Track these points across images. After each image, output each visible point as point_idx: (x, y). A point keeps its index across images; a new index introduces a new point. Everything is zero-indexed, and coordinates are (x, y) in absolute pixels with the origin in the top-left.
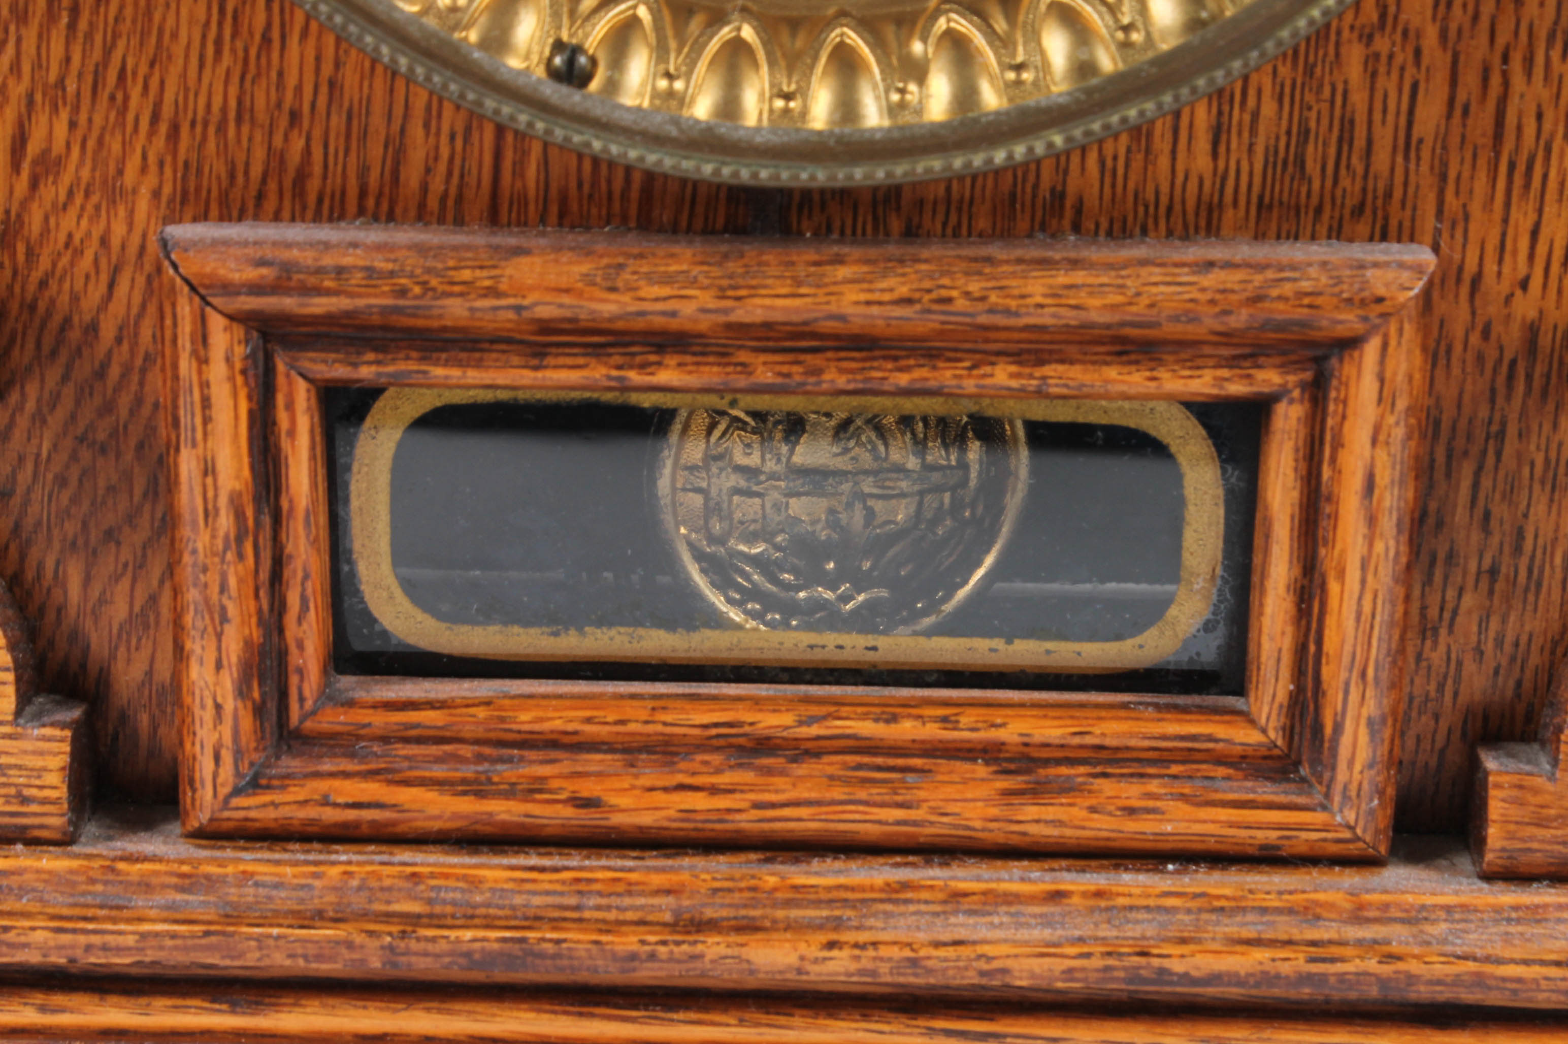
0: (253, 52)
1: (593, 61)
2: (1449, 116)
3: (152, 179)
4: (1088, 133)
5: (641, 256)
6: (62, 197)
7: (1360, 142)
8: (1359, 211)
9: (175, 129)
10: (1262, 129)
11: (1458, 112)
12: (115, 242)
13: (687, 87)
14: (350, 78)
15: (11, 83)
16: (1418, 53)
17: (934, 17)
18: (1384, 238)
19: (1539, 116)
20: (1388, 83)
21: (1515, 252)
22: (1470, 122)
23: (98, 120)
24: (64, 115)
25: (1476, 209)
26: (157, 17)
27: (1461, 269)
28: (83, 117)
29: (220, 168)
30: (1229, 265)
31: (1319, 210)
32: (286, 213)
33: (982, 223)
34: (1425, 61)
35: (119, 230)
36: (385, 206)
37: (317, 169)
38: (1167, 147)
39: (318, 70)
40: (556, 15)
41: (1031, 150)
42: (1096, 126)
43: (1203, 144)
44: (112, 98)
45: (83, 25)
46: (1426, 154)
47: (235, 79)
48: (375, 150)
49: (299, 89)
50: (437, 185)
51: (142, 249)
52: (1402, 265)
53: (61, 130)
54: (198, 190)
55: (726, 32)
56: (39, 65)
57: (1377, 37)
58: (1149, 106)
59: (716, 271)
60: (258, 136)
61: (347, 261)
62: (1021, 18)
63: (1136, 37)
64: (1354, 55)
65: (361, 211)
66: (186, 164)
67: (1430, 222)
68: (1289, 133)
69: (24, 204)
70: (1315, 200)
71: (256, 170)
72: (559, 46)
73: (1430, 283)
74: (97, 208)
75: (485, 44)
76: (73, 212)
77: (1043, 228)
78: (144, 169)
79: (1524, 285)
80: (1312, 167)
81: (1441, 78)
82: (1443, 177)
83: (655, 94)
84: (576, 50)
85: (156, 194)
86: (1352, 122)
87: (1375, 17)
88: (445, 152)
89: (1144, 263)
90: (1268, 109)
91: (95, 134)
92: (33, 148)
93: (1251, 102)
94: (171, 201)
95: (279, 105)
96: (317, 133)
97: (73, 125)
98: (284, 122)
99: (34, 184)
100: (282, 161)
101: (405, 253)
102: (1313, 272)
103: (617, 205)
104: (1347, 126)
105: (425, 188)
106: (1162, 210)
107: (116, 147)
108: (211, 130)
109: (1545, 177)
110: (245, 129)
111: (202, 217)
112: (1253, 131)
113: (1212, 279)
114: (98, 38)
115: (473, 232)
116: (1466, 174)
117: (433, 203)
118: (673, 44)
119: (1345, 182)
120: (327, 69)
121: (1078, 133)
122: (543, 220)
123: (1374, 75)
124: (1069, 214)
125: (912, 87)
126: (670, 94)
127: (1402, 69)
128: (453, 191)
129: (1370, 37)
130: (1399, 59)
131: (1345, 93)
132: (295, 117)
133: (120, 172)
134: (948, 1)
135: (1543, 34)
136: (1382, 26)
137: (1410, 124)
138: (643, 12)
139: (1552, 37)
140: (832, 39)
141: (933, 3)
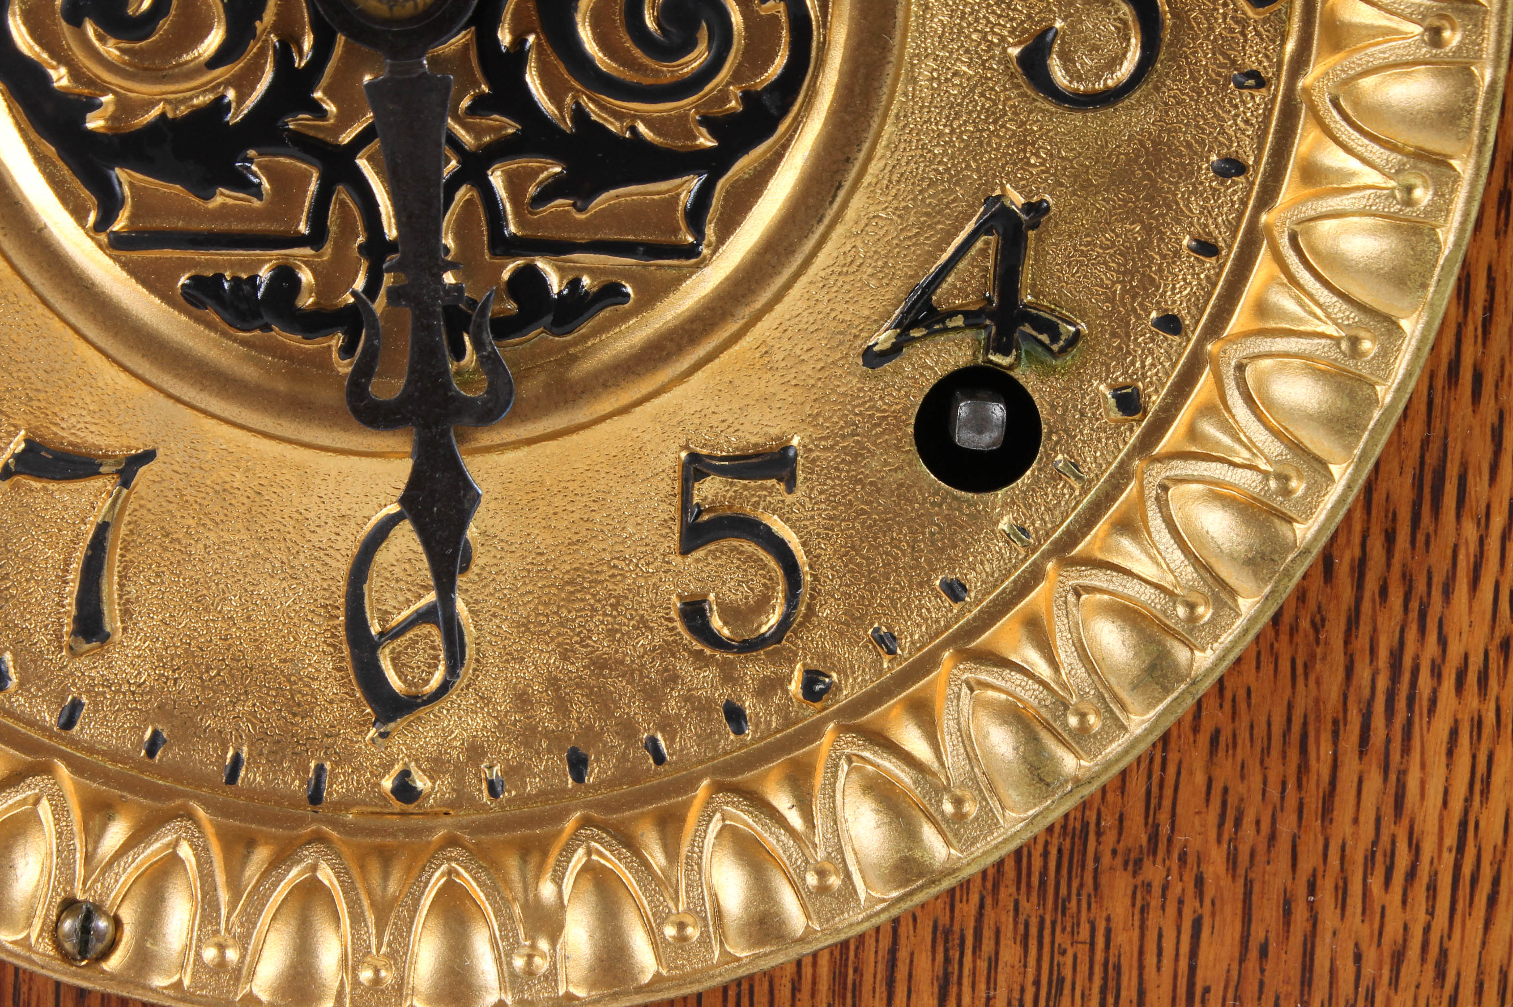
1: (117, 923)
2: (1242, 960)
7: (1129, 991)
10: (1002, 979)
11: (1254, 953)
13: (243, 957)
16: (1200, 882)
17: (568, 851)
19: (1358, 958)
20: (1161, 919)
22: (1269, 966)
34: (1210, 892)
40: (66, 865)
55: (295, 874)
57: (1147, 863)
62: (684, 850)
63: (833, 881)
64: (1119, 886)
68: (1037, 983)
72: (69, 905)
81: (1231, 913)
83: (200, 967)
84: (90, 914)
86: (1118, 969)
87: (1144, 839)
90: (1010, 953)
93: (987, 946)
104: (1112, 973)
112: (991, 981)
118: (224, 896)
123: (1144, 910)
125: (543, 945)
126: (220, 965)
127: (1181, 902)
129: (1138, 863)
130: (1176, 890)
131: (1108, 932)
134: (586, 822)
135: (1358, 857)
136: (1153, 850)
137: (1192, 970)
138: (185, 851)
139: (1370, 859)
140: (437, 880)
141: (570, 825)
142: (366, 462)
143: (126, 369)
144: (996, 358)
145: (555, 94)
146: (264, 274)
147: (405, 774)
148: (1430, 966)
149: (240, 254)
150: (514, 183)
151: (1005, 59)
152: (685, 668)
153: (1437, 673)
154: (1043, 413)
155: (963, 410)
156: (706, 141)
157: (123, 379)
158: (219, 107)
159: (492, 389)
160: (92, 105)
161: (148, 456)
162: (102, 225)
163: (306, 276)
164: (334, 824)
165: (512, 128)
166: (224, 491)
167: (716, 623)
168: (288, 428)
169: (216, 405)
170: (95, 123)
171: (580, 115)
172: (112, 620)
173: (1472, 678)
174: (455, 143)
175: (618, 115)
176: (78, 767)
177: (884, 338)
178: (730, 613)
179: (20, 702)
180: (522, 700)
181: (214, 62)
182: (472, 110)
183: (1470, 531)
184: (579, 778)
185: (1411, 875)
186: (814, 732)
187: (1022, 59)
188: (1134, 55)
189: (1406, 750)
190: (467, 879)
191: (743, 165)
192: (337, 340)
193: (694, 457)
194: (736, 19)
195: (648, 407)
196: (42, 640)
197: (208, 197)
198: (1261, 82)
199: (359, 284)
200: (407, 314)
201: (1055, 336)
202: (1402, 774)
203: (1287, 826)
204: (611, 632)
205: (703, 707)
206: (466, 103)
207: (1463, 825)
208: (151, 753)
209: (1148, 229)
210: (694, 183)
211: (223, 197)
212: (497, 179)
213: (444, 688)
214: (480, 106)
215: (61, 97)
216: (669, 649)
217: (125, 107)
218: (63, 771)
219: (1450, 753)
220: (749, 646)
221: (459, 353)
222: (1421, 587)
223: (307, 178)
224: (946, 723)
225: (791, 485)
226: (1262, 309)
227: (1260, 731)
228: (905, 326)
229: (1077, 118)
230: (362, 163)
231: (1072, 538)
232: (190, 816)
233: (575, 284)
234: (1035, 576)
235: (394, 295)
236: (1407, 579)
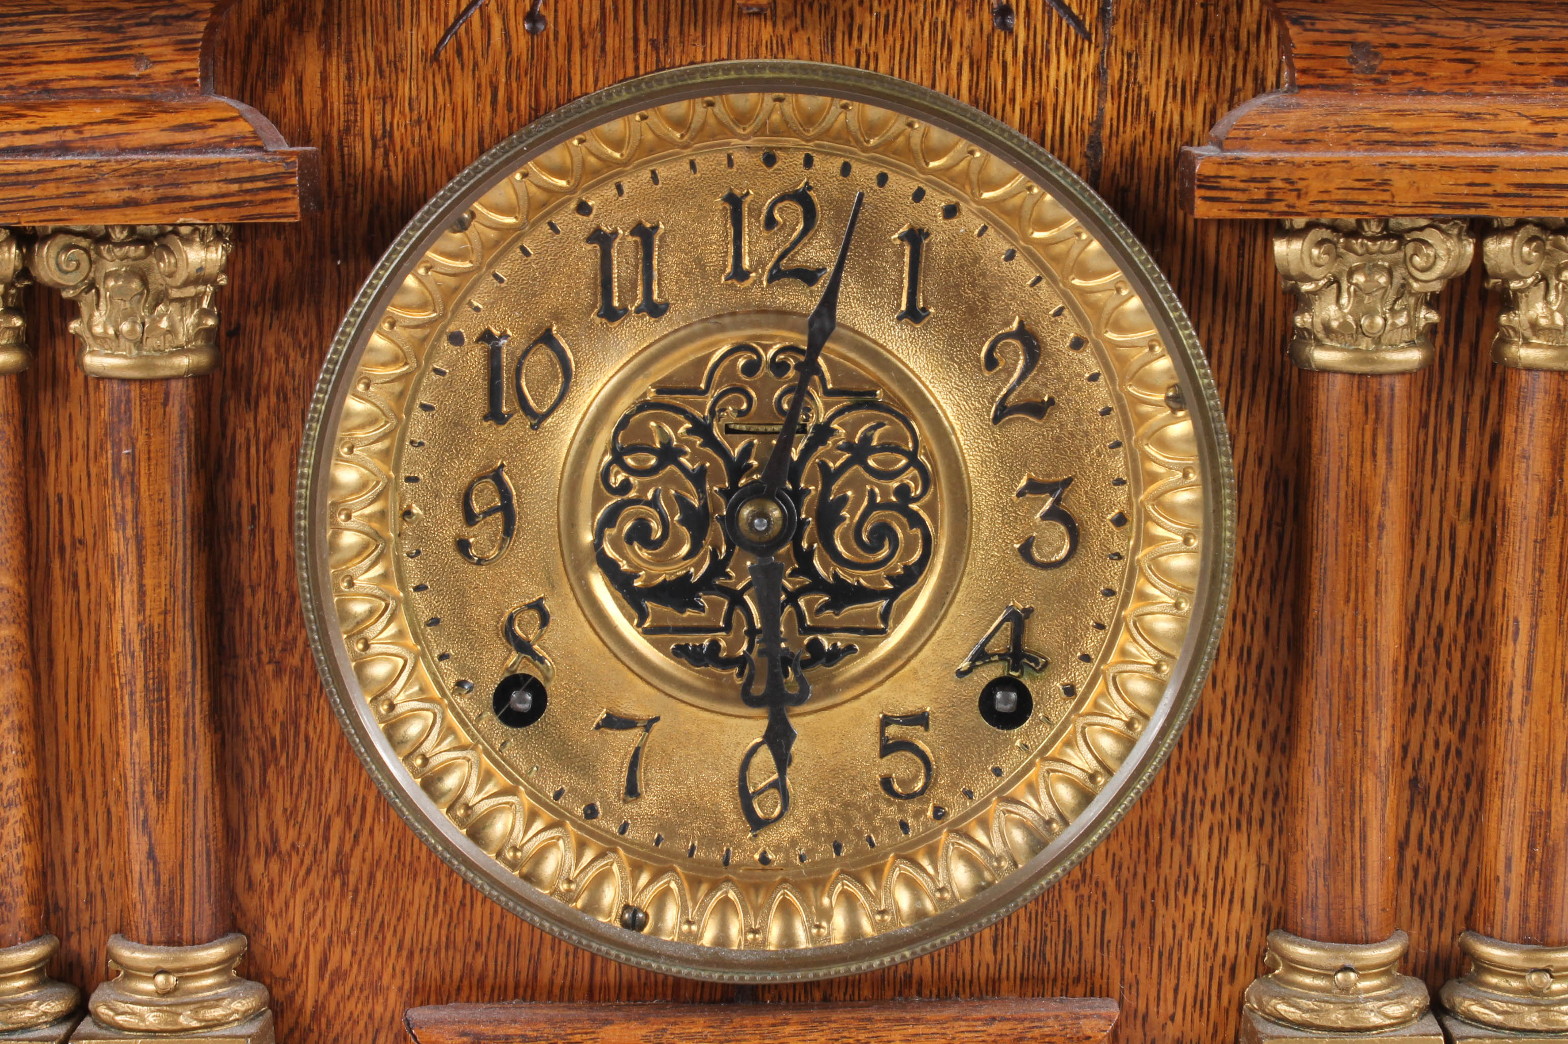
0: (455, 911)
1: (646, 915)
2: (1124, 929)
3: (398, 981)
4: (923, 950)
5: (675, 1023)
6: (347, 992)
7: (1075, 942)
8: (1077, 980)
9: (411, 954)
10: (1020, 937)
11: (1129, 926)
12: (377, 1016)
13: (699, 929)
14: (509, 923)
15: (320, 931)
16: (1104, 894)
17: (835, 884)
18: (1092, 995)
19: (1174, 927)
20: (1088, 911)
21: (1166, 1000)
22: (1136, 931)
23: (368, 950)
24: (349, 948)
25: (1142, 977)
26: (402, 894)
27: (1136, 1011)
28: (360, 949)
29: (437, 974)
30: (1004, 1019)
31: (1055, 980)
32: (474, 998)
33: (866, 993)
34: (1109, 899)
35: (379, 1009)
36: (529, 992)
37: (491, 974)
38: (968, 948)
39: (491, 920)
40: (625, 891)
41: (893, 959)
42: (928, 946)
43: (988, 946)
44: (376, 938)
45: (360, 899)
46: (1112, 948)
47: (445, 926)
48: (524, 962)
49: (481, 931)
50: (559, 981)
51: (393, 1018)
52: (1100, 1017)
53: (347, 956)
54: (424, 986)
55: (719, 895)
56: (335, 921)
57: (1081, 887)
58: (957, 934)
59: (717, 1032)
60: (458, 957)
61: (511, 1031)
62: (884, 884)
63: (947, 895)
64: (1070, 897)
65: (516, 996)
66: (417, 973)
67: (1116, 985)
68: (1035, 939)
69: (326, 997)
70: (1052, 975)
71: (457, 975)
72: (627, 907)
73: (1116, 1026)
74: (367, 998)
75: (584, 909)
76: (353, 1000)
77: (900, 994)
78: (394, 976)
79: (1172, 1018)
80: (1050, 957)
81: (1118, 908)
82: (1123, 961)
83: (681, 933)
84: (635, 911)
85: (400, 989)
86: (1070, 933)
87: (1080, 877)
88: (563, 962)
89: (956, 1019)
90: (1023, 926)
91: (366, 957)
92: (331, 966)
93: (1014, 923)
94: (409, 992)
95: (470, 939)
96: (491, 954)
97: (354, 953)
98: (472, 948)
99: (332, 986)
100: (471, 969)
101: (542, 1025)
102: (1051, 1022)
103: (660, 989)
104: (1068, 935)
105: (552, 982)
106: (967, 983)
107: (378, 964)
108: (432, 954)
109: (1180, 959)
110: (451, 953)
111: (425, 1003)
112: (1016, 937)
113: (994, 1028)
114: (369, 906)
115: (579, 1008)
116: (1136, 958)
117: (556, 991)
118: (690, 904)
119: (1068, 965)
120: (497, 919)
121: (918, 949)
122: (618, 997)
123: (1081, 907)
124: (914, 986)
125: (824, 924)
126: (690, 932)
127: (1096, 903)
128: (568, 983)
129: (1078, 886)
130: (1094, 898)
131: (1066, 917)
132: (478, 945)
133: (380, 978)
134: (842, 872)
135: (1172, 884)
136: (1084, 881)
137: (1102, 933)
138: (673, 885)
139: (1177, 884)
140: (779, 897)
141: (834, 874)
142: (747, 721)
143: (648, 683)
144: (1012, 673)
145: (826, 567)
146: (706, 643)
147: (765, 852)
148: (1205, 930)
149: (696, 636)
150: (809, 604)
151: (1013, 549)
152: (883, 806)
153: (1203, 803)
154: (1033, 696)
155: (999, 695)
156: (888, 586)
157: (647, 688)
158: (688, 576)
159: (801, 691)
160: (636, 576)
161: (657, 719)
162: (639, 625)
163: (723, 644)
164: (735, 874)
165: (807, 581)
166: (688, 733)
167: (896, 786)
168: (716, 707)
169: (686, 698)
170: (637, 583)
171: (836, 576)
172: (641, 787)
173: (1218, 805)
174: (785, 589)
175: (852, 576)
176: (626, 849)
177: (964, 665)
178: (901, 783)
179: (603, 823)
180: (813, 820)
181: (686, 558)
182: (791, 575)
183: (1214, 742)
184: (838, 853)
185: (1196, 890)
186: (938, 832)
187: (1020, 549)
188: (1067, 547)
189: (1191, 836)
190: (791, 897)
191: (904, 596)
192: (736, 670)
193: (885, 716)
194: (900, 535)
195: (866, 696)
196: (612, 796)
197: (683, 612)
198: (1119, 557)
199: (745, 647)
200: (765, 659)
201: (1037, 663)
202: (1190, 846)
203: (1141, 869)
204: (851, 791)
205: (889, 822)
206: (788, 571)
207: (1217, 868)
208: (657, 843)
209: (1075, 618)
210: (884, 603)
211: (689, 613)
212: (802, 603)
213: (781, 815)
214: (794, 573)
215: (624, 573)
216: (875, 798)
217: (650, 577)
218: (621, 852)
219: (1210, 837)
220: (911, 796)
221: (786, 674)
222: (1194, 766)
223: (723, 604)
224: (995, 827)
225: (927, 728)
226: (1124, 652)
227: (1128, 829)
228: (974, 660)
229: (1043, 573)
230: (746, 598)
231: (1046, 749)
232: (674, 870)
233: (835, 645)
234: (1031, 765)
235: (761, 653)
236: (1188, 763)
